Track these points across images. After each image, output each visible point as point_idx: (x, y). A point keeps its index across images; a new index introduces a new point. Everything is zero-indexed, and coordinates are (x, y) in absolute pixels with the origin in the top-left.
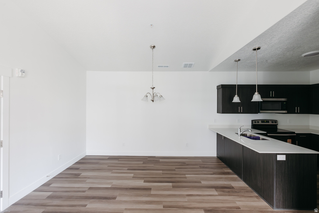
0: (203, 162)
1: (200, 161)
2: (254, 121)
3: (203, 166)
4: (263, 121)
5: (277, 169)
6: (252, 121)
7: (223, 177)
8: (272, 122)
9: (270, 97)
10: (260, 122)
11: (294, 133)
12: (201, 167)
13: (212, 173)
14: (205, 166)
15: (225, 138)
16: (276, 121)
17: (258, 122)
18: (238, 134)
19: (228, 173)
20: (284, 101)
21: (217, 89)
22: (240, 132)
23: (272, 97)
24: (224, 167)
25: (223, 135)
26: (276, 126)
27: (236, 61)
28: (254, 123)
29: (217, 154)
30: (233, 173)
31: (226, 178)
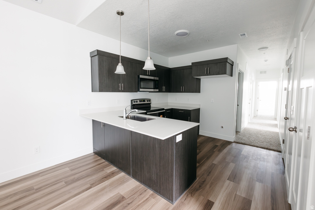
0: (72, 170)
1: (67, 169)
2: (133, 101)
3: (72, 178)
4: (141, 100)
5: (176, 153)
6: (132, 101)
7: (106, 184)
8: (147, 101)
9: (147, 75)
10: (138, 101)
11: (163, 109)
12: (68, 184)
13: (88, 186)
14: (76, 176)
15: (105, 125)
16: (150, 100)
17: (137, 102)
18: (123, 117)
19: (113, 174)
20: (157, 80)
21: (91, 57)
22: (126, 114)
23: (149, 75)
24: (106, 166)
25: (102, 121)
26: (150, 104)
27: (118, 13)
28: (134, 103)
29: (94, 149)
30: (118, 170)
31: (110, 185)
